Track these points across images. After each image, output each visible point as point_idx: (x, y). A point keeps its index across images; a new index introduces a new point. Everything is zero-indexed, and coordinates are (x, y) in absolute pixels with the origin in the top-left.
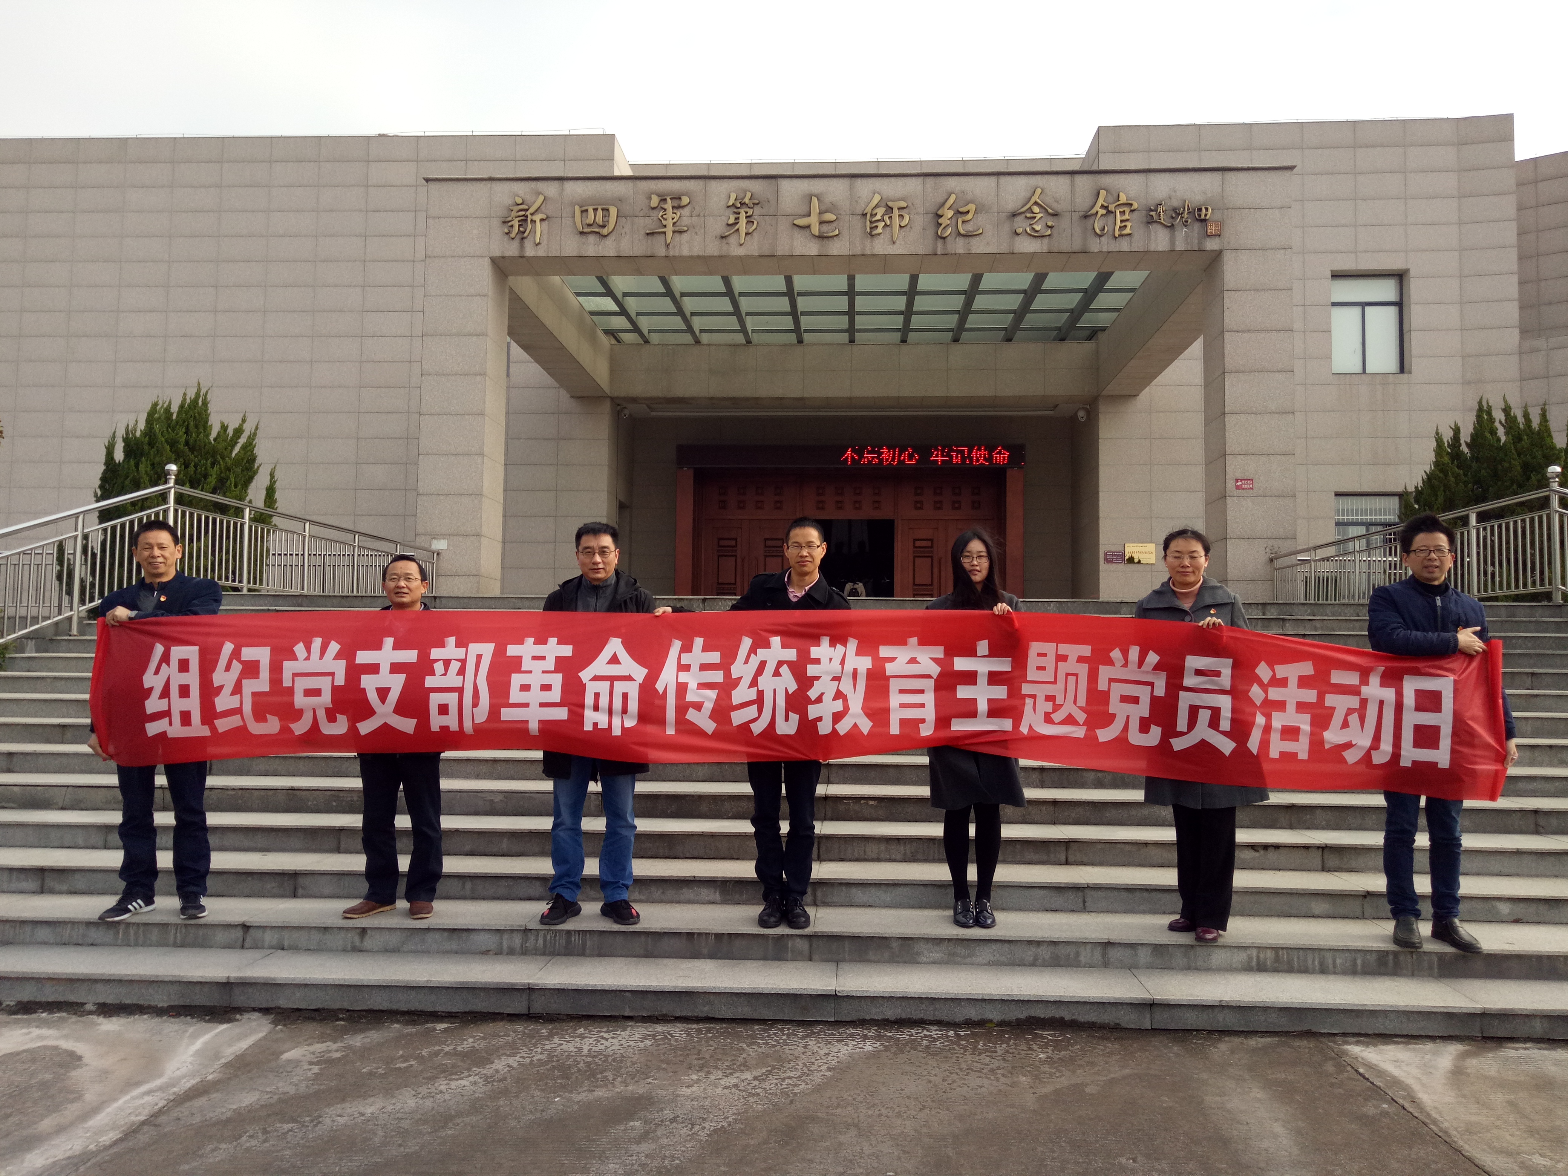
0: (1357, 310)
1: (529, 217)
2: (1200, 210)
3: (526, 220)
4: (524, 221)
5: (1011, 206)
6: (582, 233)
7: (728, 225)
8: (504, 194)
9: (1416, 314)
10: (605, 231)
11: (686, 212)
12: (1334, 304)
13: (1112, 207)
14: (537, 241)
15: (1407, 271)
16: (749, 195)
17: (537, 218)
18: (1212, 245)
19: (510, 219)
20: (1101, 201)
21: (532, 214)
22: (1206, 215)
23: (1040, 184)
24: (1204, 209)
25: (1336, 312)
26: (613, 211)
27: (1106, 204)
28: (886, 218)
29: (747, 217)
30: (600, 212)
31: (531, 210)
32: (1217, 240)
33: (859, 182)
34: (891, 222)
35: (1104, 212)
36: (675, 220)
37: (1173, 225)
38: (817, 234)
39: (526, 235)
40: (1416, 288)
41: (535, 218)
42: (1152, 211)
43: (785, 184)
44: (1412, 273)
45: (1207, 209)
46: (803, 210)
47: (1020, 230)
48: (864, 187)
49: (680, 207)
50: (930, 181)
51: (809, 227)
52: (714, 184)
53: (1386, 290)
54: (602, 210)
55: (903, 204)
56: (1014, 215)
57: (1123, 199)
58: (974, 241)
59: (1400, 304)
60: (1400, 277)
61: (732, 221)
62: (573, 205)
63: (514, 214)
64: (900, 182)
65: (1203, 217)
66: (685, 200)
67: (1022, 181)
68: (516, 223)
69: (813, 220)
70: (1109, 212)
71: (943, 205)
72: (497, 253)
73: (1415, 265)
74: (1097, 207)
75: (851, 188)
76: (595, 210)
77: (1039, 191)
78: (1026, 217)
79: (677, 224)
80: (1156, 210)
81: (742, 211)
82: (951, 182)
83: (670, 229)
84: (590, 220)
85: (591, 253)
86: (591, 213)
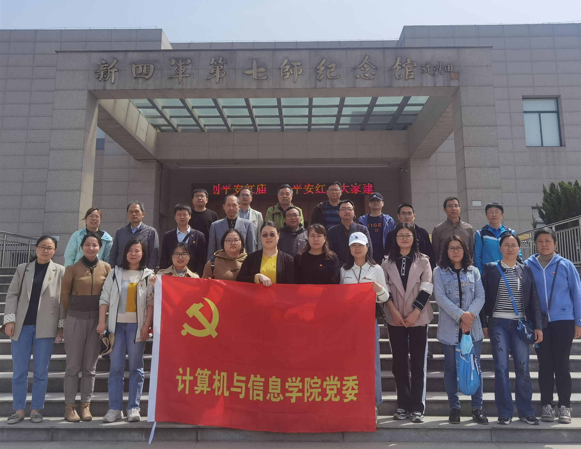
0: (537, 115)
1: (109, 69)
2: (447, 67)
3: (108, 71)
4: (106, 73)
5: (353, 65)
6: (136, 78)
7: (210, 73)
8: (96, 58)
9: (566, 117)
10: (147, 77)
11: (189, 67)
12: (525, 112)
13: (404, 65)
14: (113, 82)
15: (560, 96)
16: (221, 59)
17: (113, 71)
18: (454, 83)
19: (99, 71)
20: (398, 63)
21: (110, 69)
22: (450, 69)
23: (368, 54)
24: (449, 67)
25: (526, 116)
26: (152, 67)
27: (401, 64)
28: (291, 70)
29: (220, 70)
30: (145, 68)
31: (110, 67)
32: (457, 81)
33: (277, 53)
34: (293, 72)
35: (400, 68)
36: (183, 71)
37: (434, 74)
38: (256, 78)
39: (106, 79)
40: (565, 105)
41: (111, 71)
42: (424, 67)
43: (240, 54)
44: (562, 97)
45: (450, 67)
46: (249, 66)
47: (358, 76)
48: (280, 55)
49: (186, 65)
50: (313, 52)
51: (252, 74)
52: (203, 53)
53: (550, 105)
54: (146, 66)
55: (299, 64)
56: (355, 69)
57: (409, 62)
58: (336, 81)
59: (557, 112)
61: (212, 72)
62: (131, 64)
63: (101, 69)
64: (298, 52)
65: (449, 71)
66: (189, 61)
67: (358, 53)
68: (102, 73)
69: (253, 72)
70: (402, 67)
71: (319, 64)
72: (91, 88)
73: (563, 93)
74: (396, 65)
75: (273, 55)
76: (143, 66)
77: (367, 57)
78: (361, 70)
79: (184, 73)
80: (425, 67)
81: (217, 67)
82: (323, 53)
83: (181, 76)
84: (140, 72)
85: (140, 87)
86: (141, 68)
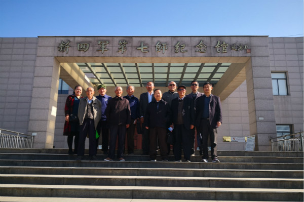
0: (276, 80)
4: (64, 47)
5: (194, 45)
6: (79, 50)
7: (119, 49)
8: (59, 40)
10: (85, 50)
11: (107, 45)
14: (67, 52)
18: (248, 55)
20: (218, 44)
23: (202, 39)
24: (246, 46)
26: (88, 45)
28: (161, 47)
29: (124, 47)
30: (84, 45)
31: (66, 45)
32: (250, 54)
33: (154, 38)
34: (163, 48)
37: (238, 50)
38: (143, 51)
39: (64, 51)
41: (66, 47)
42: (232, 46)
43: (134, 38)
44: (289, 72)
46: (139, 45)
47: (197, 51)
48: (156, 40)
50: (173, 38)
52: (115, 38)
55: (166, 44)
56: (195, 47)
57: (224, 43)
58: (185, 53)
59: (286, 79)
62: (77, 43)
63: (61, 45)
64: (165, 38)
66: (108, 42)
67: (197, 38)
68: (62, 48)
69: (142, 48)
70: (221, 46)
71: (176, 44)
72: (56, 55)
74: (218, 45)
75: (152, 40)
77: (202, 41)
78: (199, 47)
79: (105, 48)
81: (122, 45)
82: (179, 38)
83: (103, 50)
84: (81, 47)
85: (81, 55)
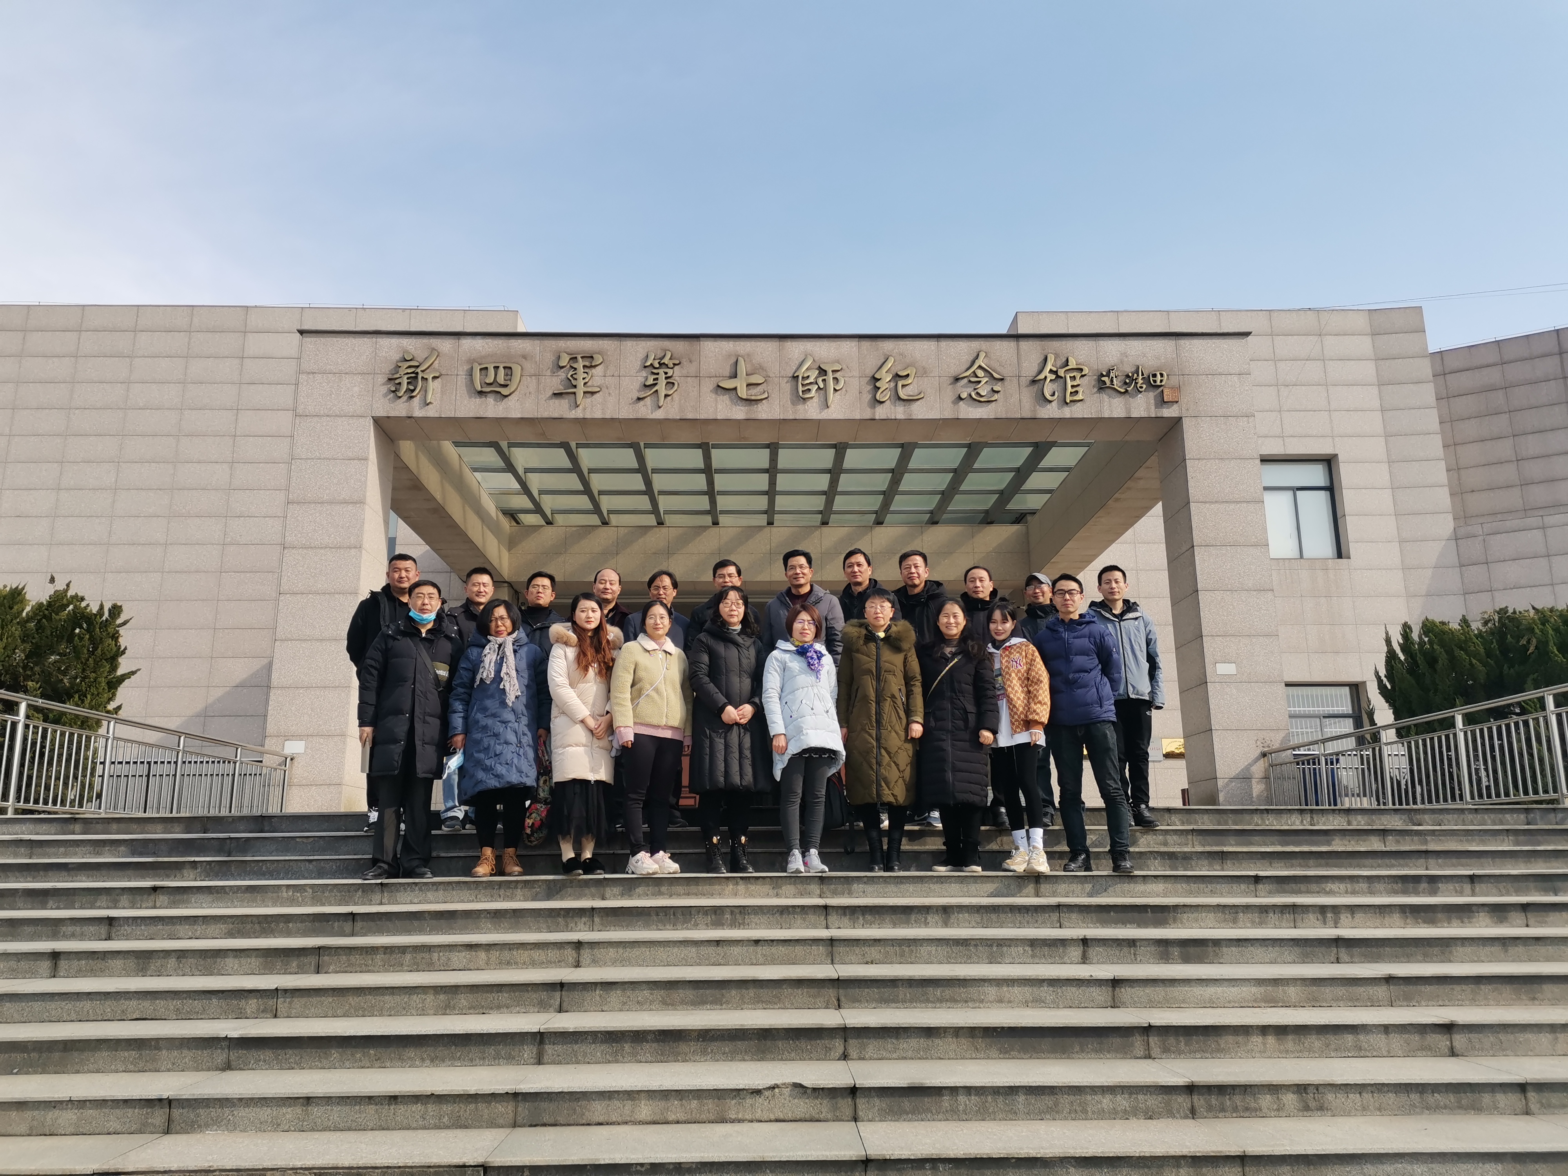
0: (1289, 495)
1: (420, 373)
2: (1155, 376)
3: (416, 378)
4: (413, 379)
5: (955, 370)
6: (481, 393)
8: (391, 349)
9: (1349, 499)
10: (505, 391)
11: (599, 371)
12: (1266, 489)
13: (1061, 373)
15: (1336, 456)
17: (429, 375)
18: (1169, 412)
19: (395, 376)
20: (1049, 366)
21: (423, 371)
22: (1161, 381)
23: (984, 348)
25: (1269, 496)
26: (517, 370)
27: (1055, 369)
28: (819, 381)
29: (666, 378)
30: (502, 371)
31: (423, 367)
32: (1175, 406)
33: (790, 343)
35: (1054, 377)
36: (586, 380)
37: (1127, 391)
38: (745, 397)
40: (1346, 474)
41: (425, 376)
43: (708, 346)
45: (1162, 375)
46: (729, 371)
48: (796, 349)
49: (592, 366)
50: (866, 344)
51: (735, 389)
52: (629, 343)
53: (1316, 475)
54: (504, 368)
55: (837, 367)
56: (957, 379)
57: (1072, 364)
58: (915, 406)
59: (1330, 489)
60: (1329, 462)
61: (650, 381)
62: (471, 362)
63: (402, 370)
64: (832, 343)
65: (1158, 383)
66: (598, 359)
67: (963, 345)
68: (405, 381)
69: (739, 383)
70: (1058, 377)
71: (880, 368)
72: (381, 413)
73: (1344, 452)
74: (1046, 372)
75: (781, 349)
76: (496, 368)
78: (970, 381)
79: (589, 384)
80: (1108, 375)
81: (661, 371)
82: (888, 345)
83: (581, 389)
84: (490, 379)
85: (490, 414)
86: (492, 371)
